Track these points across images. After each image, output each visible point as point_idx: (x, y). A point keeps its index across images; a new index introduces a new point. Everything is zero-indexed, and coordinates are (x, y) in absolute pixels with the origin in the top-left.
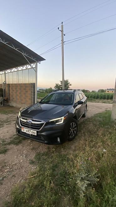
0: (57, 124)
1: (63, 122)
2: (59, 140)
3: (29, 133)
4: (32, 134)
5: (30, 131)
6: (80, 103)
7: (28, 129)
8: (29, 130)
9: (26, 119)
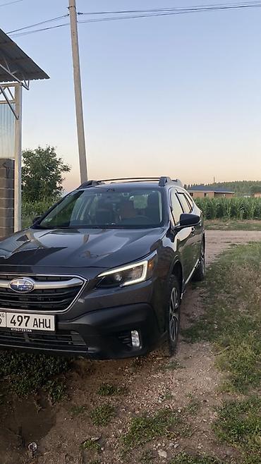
0: (126, 284)
1: (147, 279)
2: (136, 341)
3: (23, 326)
4: (36, 328)
5: (25, 321)
6: (187, 220)
7: (17, 315)
8: (23, 315)
9: (8, 279)
